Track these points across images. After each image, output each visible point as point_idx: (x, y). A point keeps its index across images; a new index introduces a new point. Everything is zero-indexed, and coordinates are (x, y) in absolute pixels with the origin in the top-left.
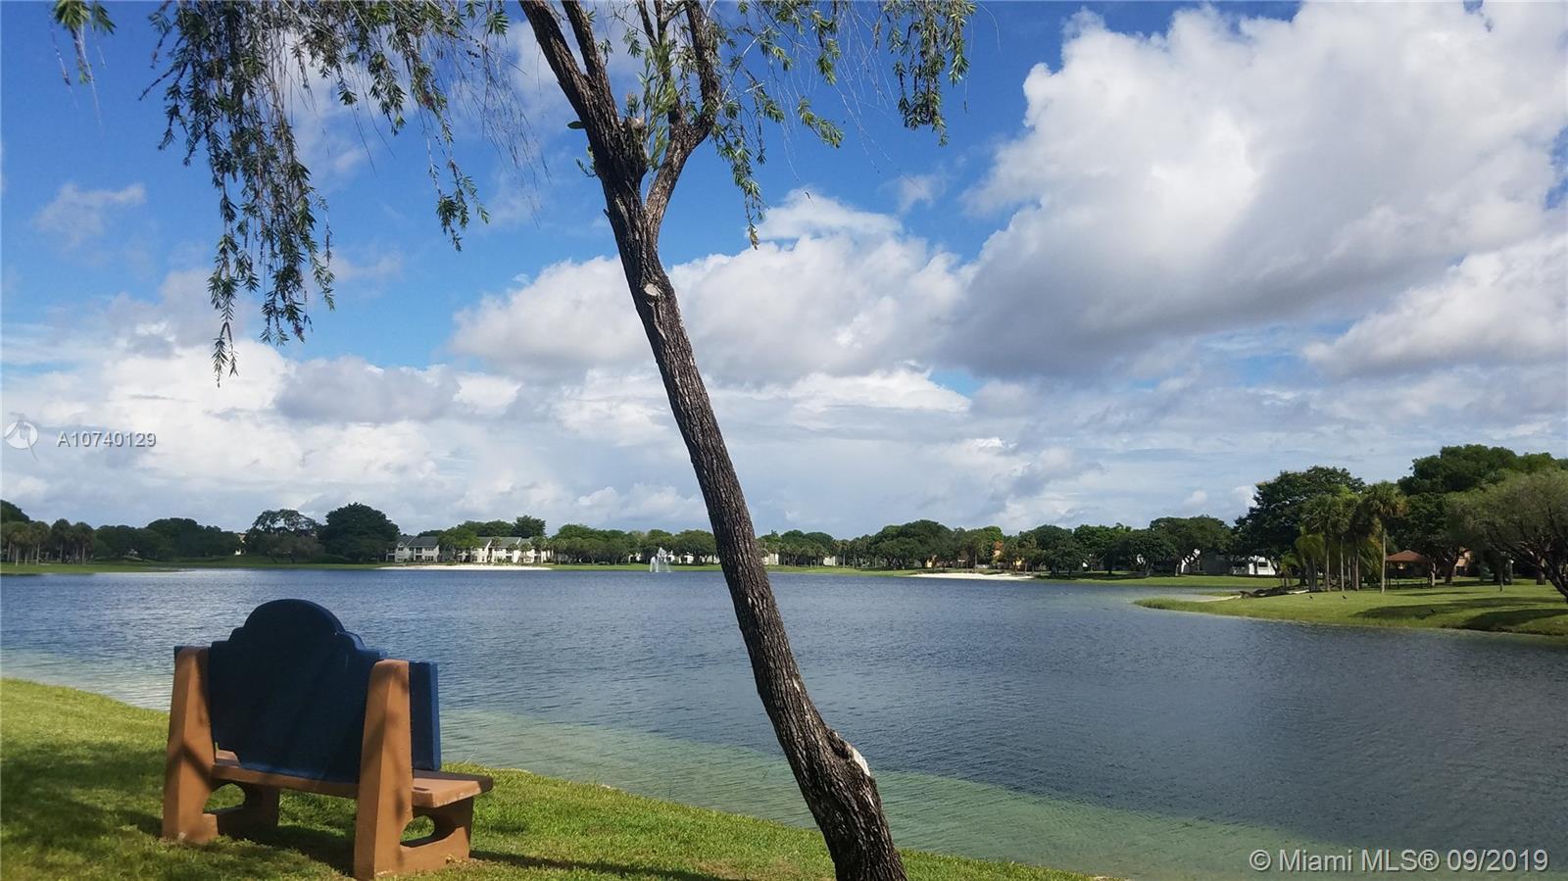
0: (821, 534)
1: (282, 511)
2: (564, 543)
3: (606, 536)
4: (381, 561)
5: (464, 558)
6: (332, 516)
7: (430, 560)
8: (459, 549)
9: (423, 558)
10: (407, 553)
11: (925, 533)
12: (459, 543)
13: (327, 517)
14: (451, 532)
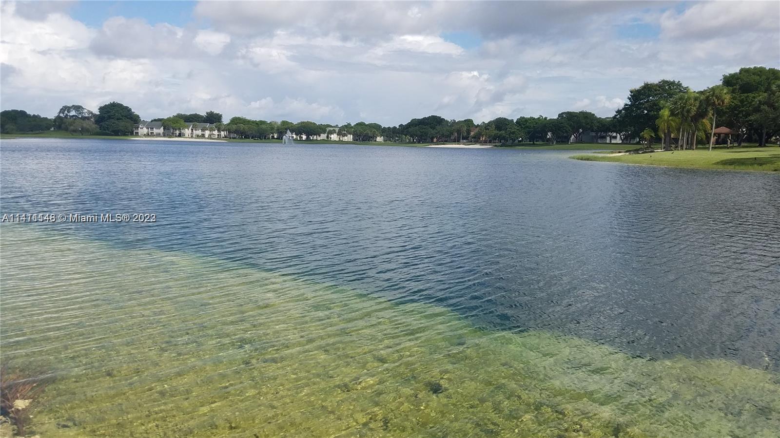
0: (376, 124)
1: (73, 106)
2: (234, 127)
3: (257, 124)
4: (131, 135)
5: (178, 134)
6: (101, 109)
7: (158, 135)
8: (175, 129)
9: (155, 134)
10: (145, 131)
11: (434, 123)
12: (174, 125)
13: (99, 109)
14: (169, 119)
